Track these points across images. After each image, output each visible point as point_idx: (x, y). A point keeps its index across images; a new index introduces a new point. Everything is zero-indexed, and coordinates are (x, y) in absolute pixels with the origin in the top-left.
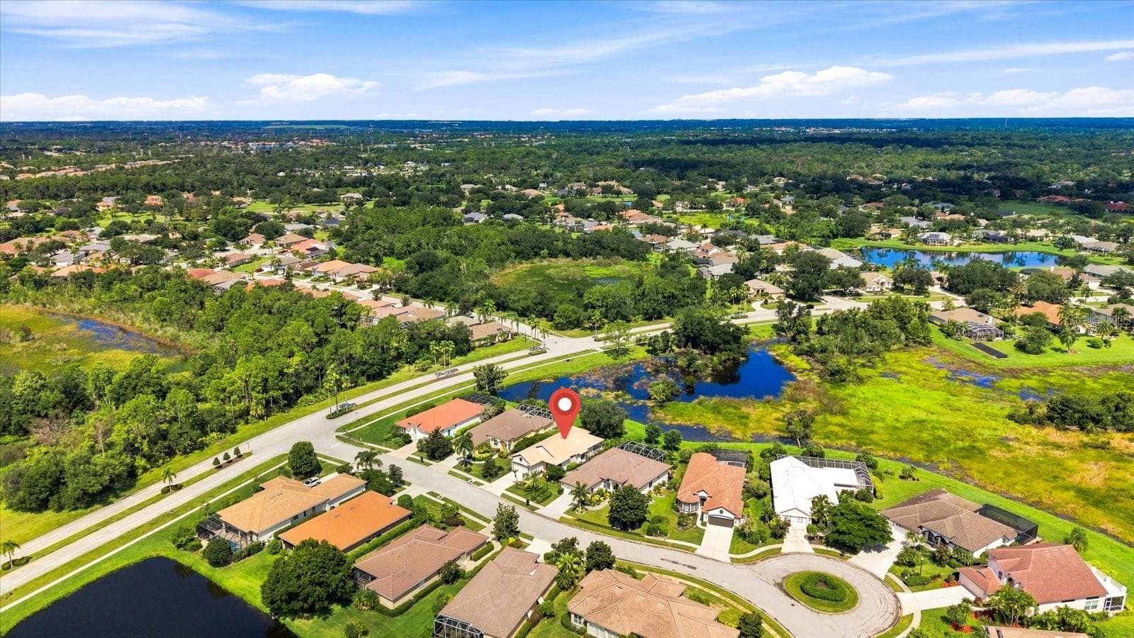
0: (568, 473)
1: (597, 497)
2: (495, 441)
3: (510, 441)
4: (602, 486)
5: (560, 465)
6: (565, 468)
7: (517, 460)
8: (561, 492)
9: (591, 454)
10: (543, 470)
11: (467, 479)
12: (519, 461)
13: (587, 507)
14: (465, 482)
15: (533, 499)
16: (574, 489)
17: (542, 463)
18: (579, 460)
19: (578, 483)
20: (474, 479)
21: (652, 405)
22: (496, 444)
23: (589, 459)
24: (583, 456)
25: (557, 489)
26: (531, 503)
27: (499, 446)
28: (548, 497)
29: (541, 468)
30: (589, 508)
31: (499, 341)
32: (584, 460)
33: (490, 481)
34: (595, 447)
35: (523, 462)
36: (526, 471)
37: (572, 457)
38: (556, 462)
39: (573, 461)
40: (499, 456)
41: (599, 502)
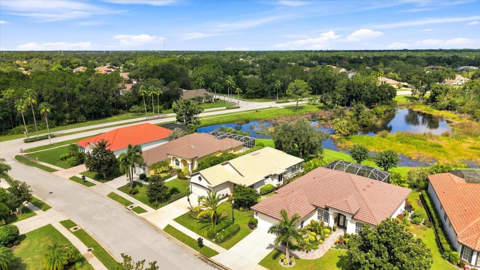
0: (263, 198)
1: (311, 236)
2: (177, 160)
3: (193, 160)
4: (315, 217)
5: (252, 187)
6: (258, 190)
7: (195, 179)
8: (253, 225)
9: (289, 175)
10: (230, 193)
11: (127, 203)
12: (197, 181)
13: (296, 252)
14: (123, 207)
15: (211, 237)
16: (278, 223)
17: (228, 184)
18: (275, 183)
19: (284, 214)
20: (137, 203)
21: (338, 137)
22: (178, 164)
23: (288, 182)
24: (280, 177)
25: (248, 220)
26: (207, 243)
27: (181, 166)
28: (234, 233)
29: (228, 191)
30: (301, 254)
31: (205, 102)
32: (281, 183)
33: (156, 207)
34: (293, 169)
35: (203, 183)
36: (205, 193)
37: (267, 177)
38: (246, 182)
39: (269, 182)
40: (179, 177)
41: (315, 244)
